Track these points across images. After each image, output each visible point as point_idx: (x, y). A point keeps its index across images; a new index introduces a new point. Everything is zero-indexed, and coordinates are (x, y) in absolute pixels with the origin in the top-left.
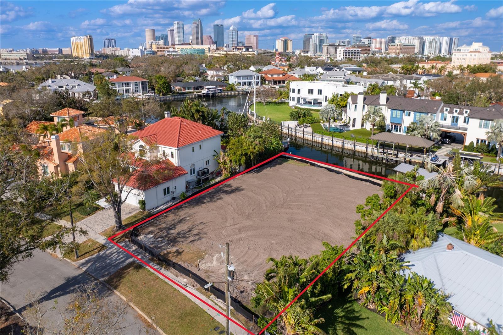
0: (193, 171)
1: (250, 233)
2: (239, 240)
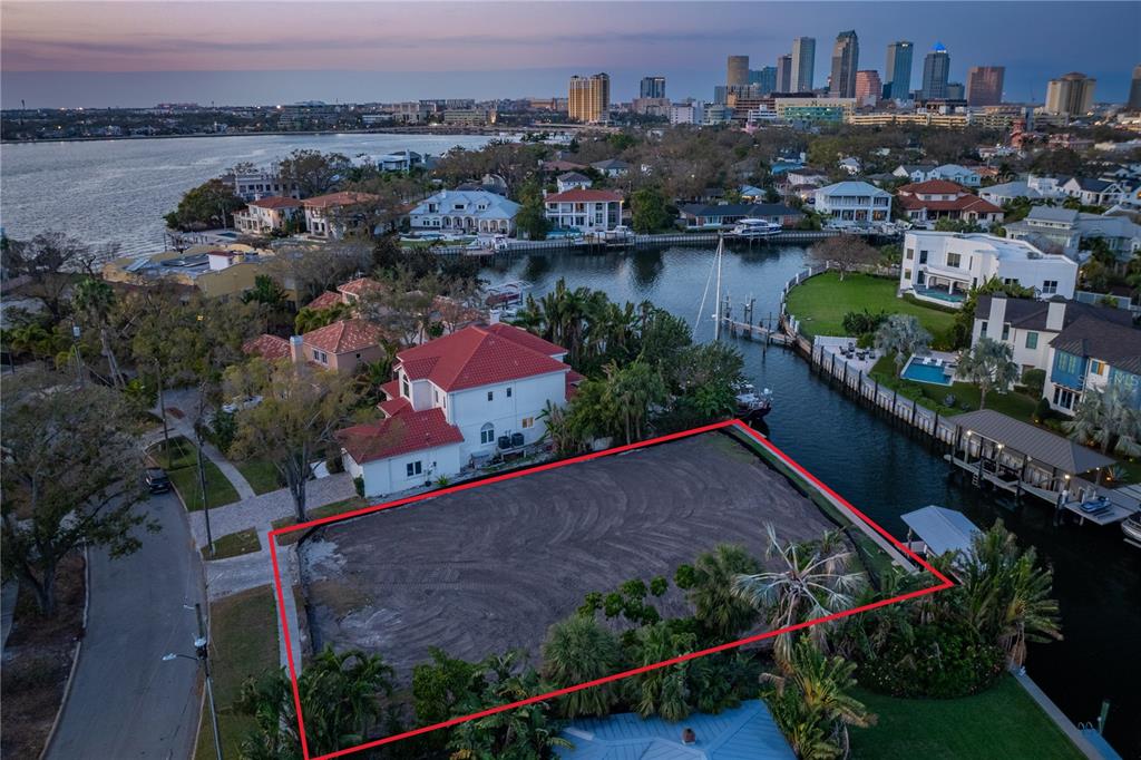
0: (487, 437)
1: (472, 586)
2: (443, 593)
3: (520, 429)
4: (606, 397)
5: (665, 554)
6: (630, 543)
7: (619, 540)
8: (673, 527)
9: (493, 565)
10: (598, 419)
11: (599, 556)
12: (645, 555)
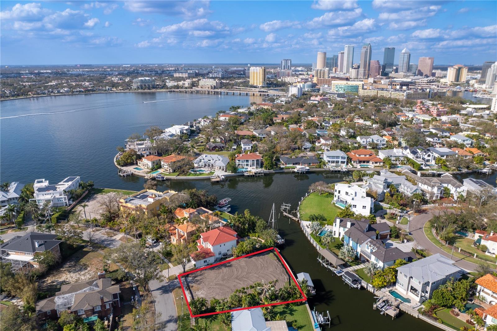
0: (220, 254)
1: (218, 286)
2: (213, 288)
3: (227, 252)
4: (244, 246)
5: (253, 281)
6: (247, 278)
7: (244, 278)
8: (255, 275)
9: (221, 282)
10: (243, 251)
11: (241, 281)
12: (249, 281)
